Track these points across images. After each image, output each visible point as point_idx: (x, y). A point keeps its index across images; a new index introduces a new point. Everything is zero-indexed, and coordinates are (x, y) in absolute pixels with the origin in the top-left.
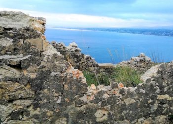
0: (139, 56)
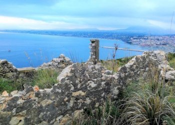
0: (60, 57)
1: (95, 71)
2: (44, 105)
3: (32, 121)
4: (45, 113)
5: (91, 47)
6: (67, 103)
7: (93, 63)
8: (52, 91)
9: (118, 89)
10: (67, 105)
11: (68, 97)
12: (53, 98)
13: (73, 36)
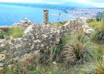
0: (24, 20)
1: (47, 28)
2: (17, 48)
3: (10, 56)
4: (17, 52)
5: (44, 14)
6: (30, 46)
7: (45, 24)
8: (21, 40)
9: (60, 39)
10: (30, 48)
11: (31, 43)
12: (22, 43)
13: (32, 7)
